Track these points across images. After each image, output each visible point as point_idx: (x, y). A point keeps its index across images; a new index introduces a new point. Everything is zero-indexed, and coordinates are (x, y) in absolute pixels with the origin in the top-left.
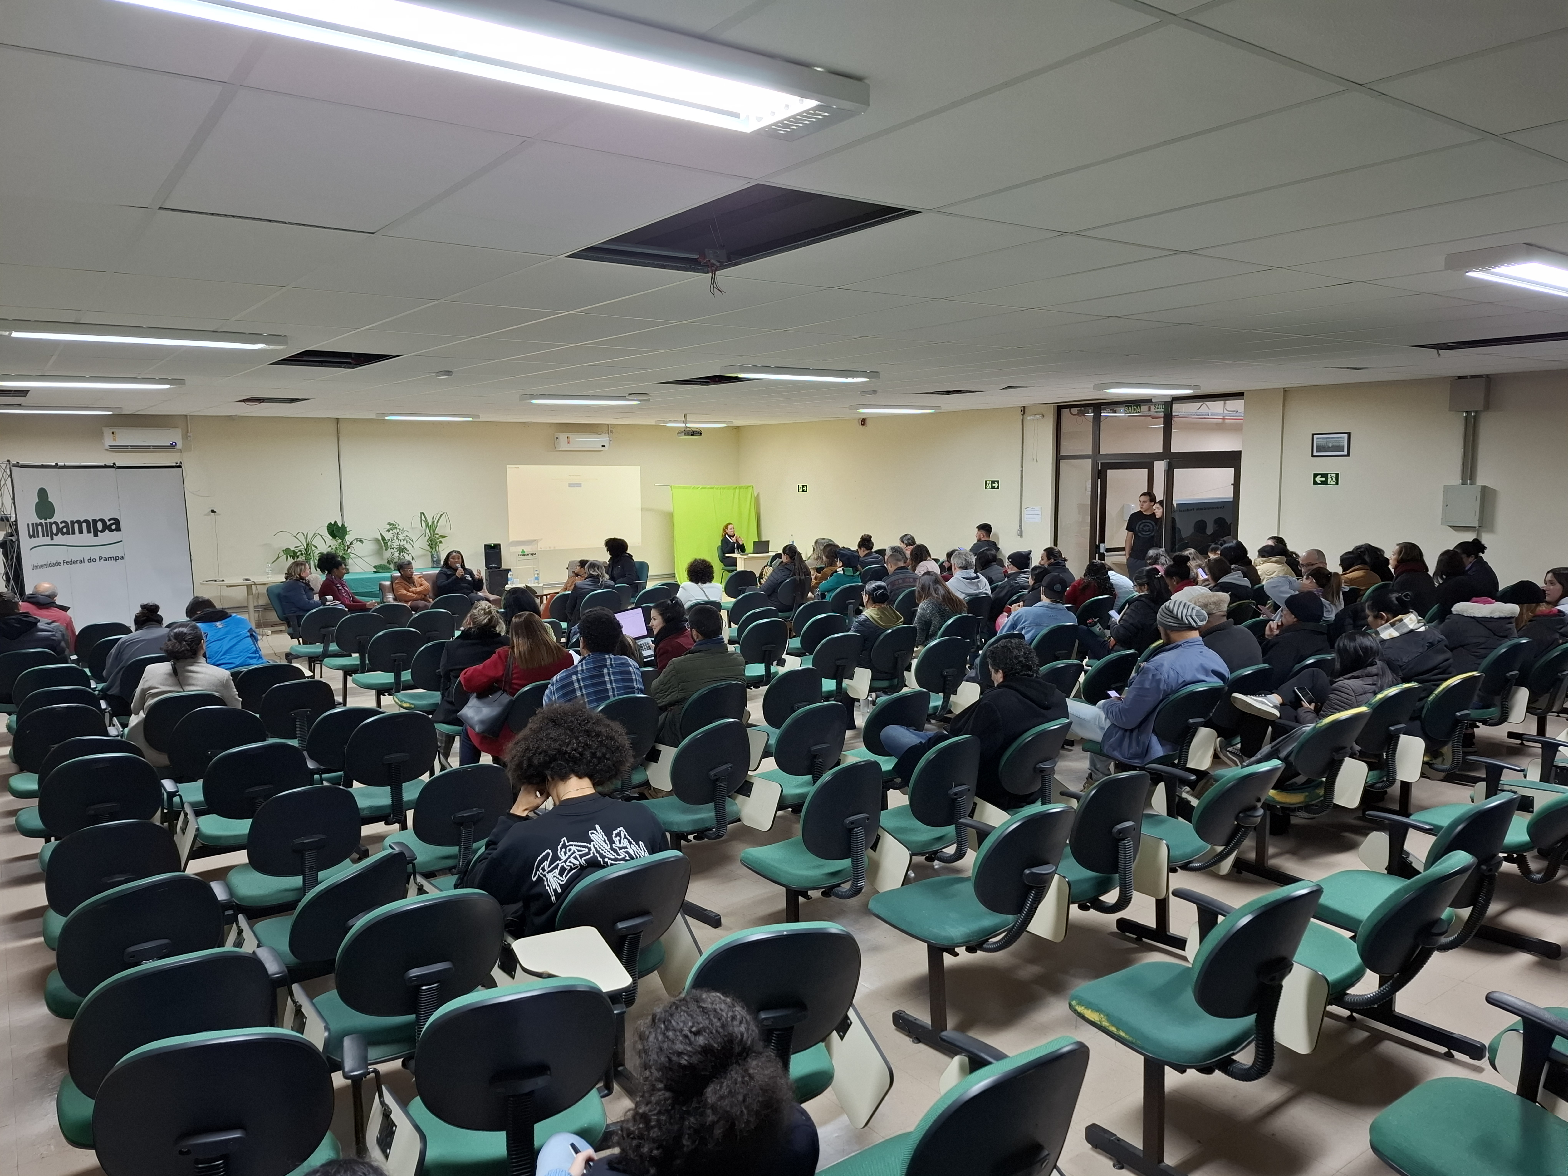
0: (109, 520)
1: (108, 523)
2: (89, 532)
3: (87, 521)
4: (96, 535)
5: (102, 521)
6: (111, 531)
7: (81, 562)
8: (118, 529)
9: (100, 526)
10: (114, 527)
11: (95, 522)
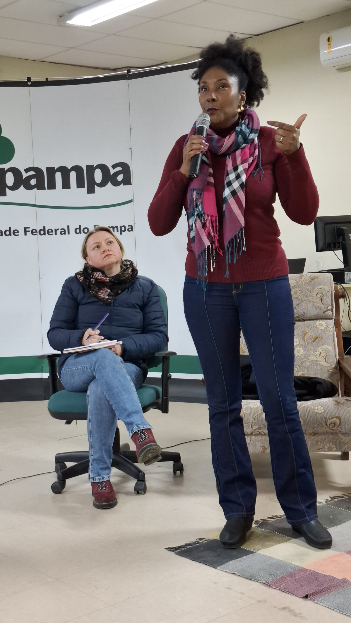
0: (114, 166)
1: (112, 171)
2: (80, 185)
3: (78, 169)
4: (91, 190)
5: (103, 168)
6: (116, 184)
7: (63, 232)
8: (127, 181)
9: (98, 176)
10: (120, 178)
11: (91, 169)
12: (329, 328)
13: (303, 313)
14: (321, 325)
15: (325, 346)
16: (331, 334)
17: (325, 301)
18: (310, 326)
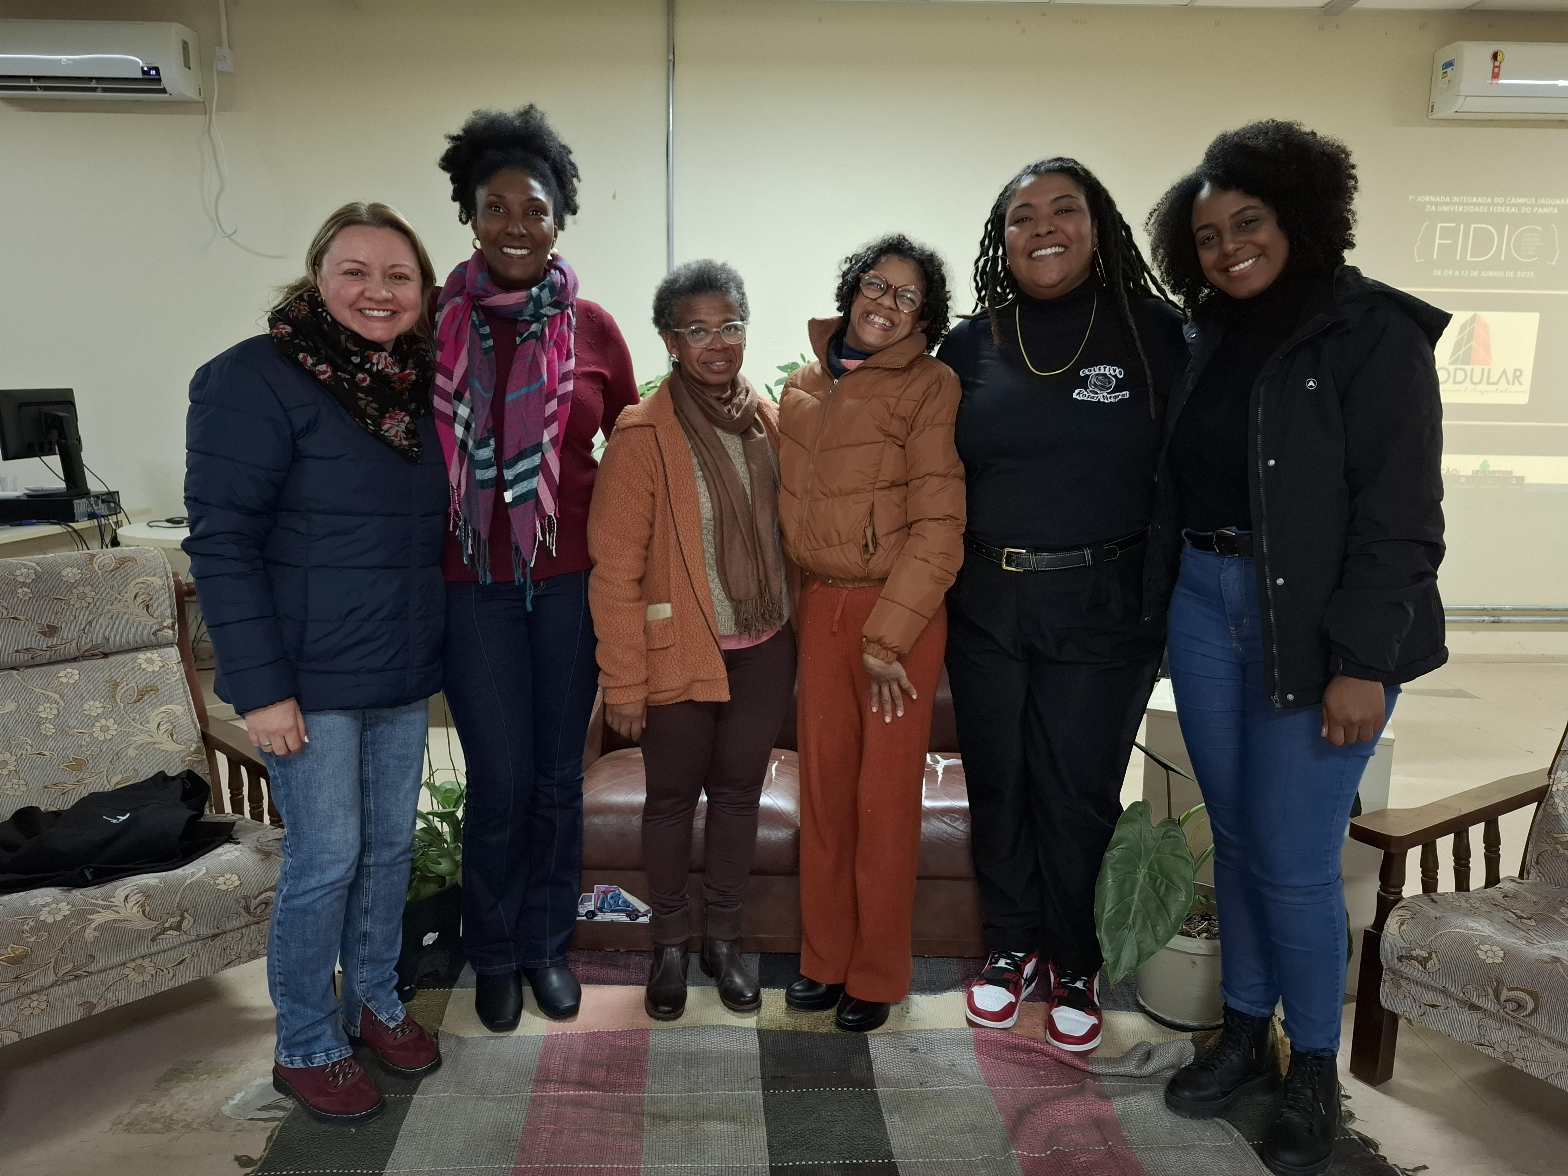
12: (170, 666)
13: (103, 641)
14: (150, 661)
15: (167, 707)
16: (177, 678)
17: (155, 608)
18: (124, 668)
